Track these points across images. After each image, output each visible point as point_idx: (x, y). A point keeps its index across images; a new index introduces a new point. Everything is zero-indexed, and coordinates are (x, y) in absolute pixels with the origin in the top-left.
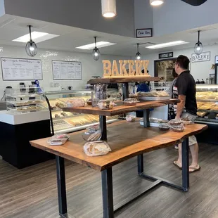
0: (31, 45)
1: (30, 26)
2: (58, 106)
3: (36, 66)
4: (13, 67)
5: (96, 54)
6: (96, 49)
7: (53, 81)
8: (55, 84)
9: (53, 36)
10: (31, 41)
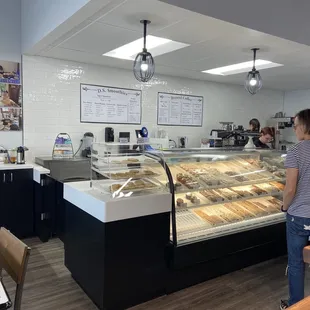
0: (144, 59)
1: (145, 22)
2: (184, 182)
3: (133, 101)
4: (99, 101)
5: (253, 82)
6: (254, 73)
7: (156, 127)
8: (159, 133)
9: (180, 45)
10: (145, 50)
